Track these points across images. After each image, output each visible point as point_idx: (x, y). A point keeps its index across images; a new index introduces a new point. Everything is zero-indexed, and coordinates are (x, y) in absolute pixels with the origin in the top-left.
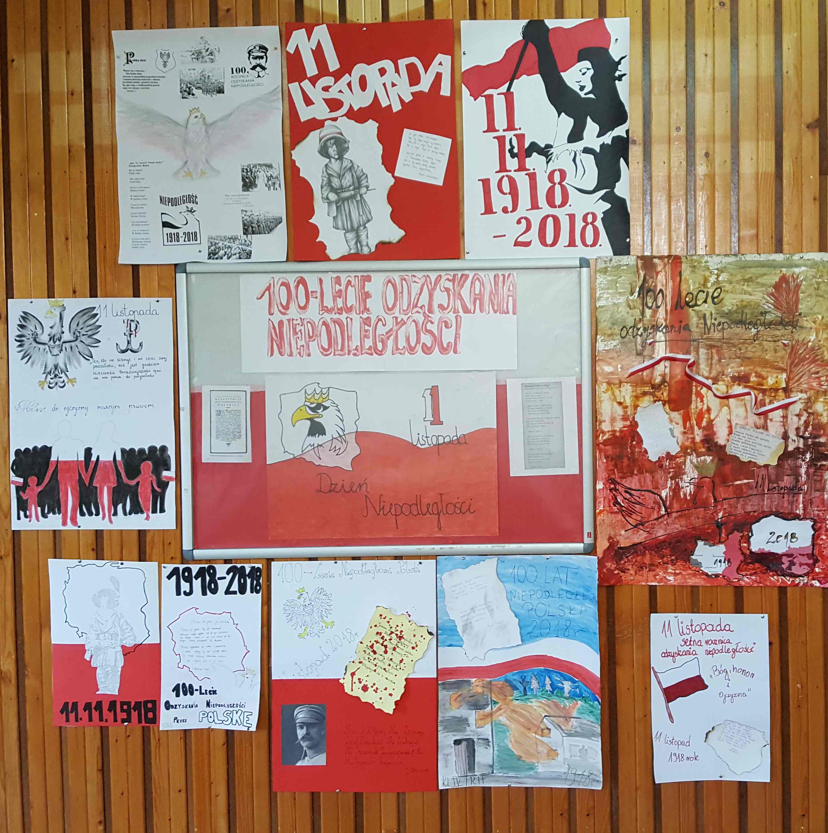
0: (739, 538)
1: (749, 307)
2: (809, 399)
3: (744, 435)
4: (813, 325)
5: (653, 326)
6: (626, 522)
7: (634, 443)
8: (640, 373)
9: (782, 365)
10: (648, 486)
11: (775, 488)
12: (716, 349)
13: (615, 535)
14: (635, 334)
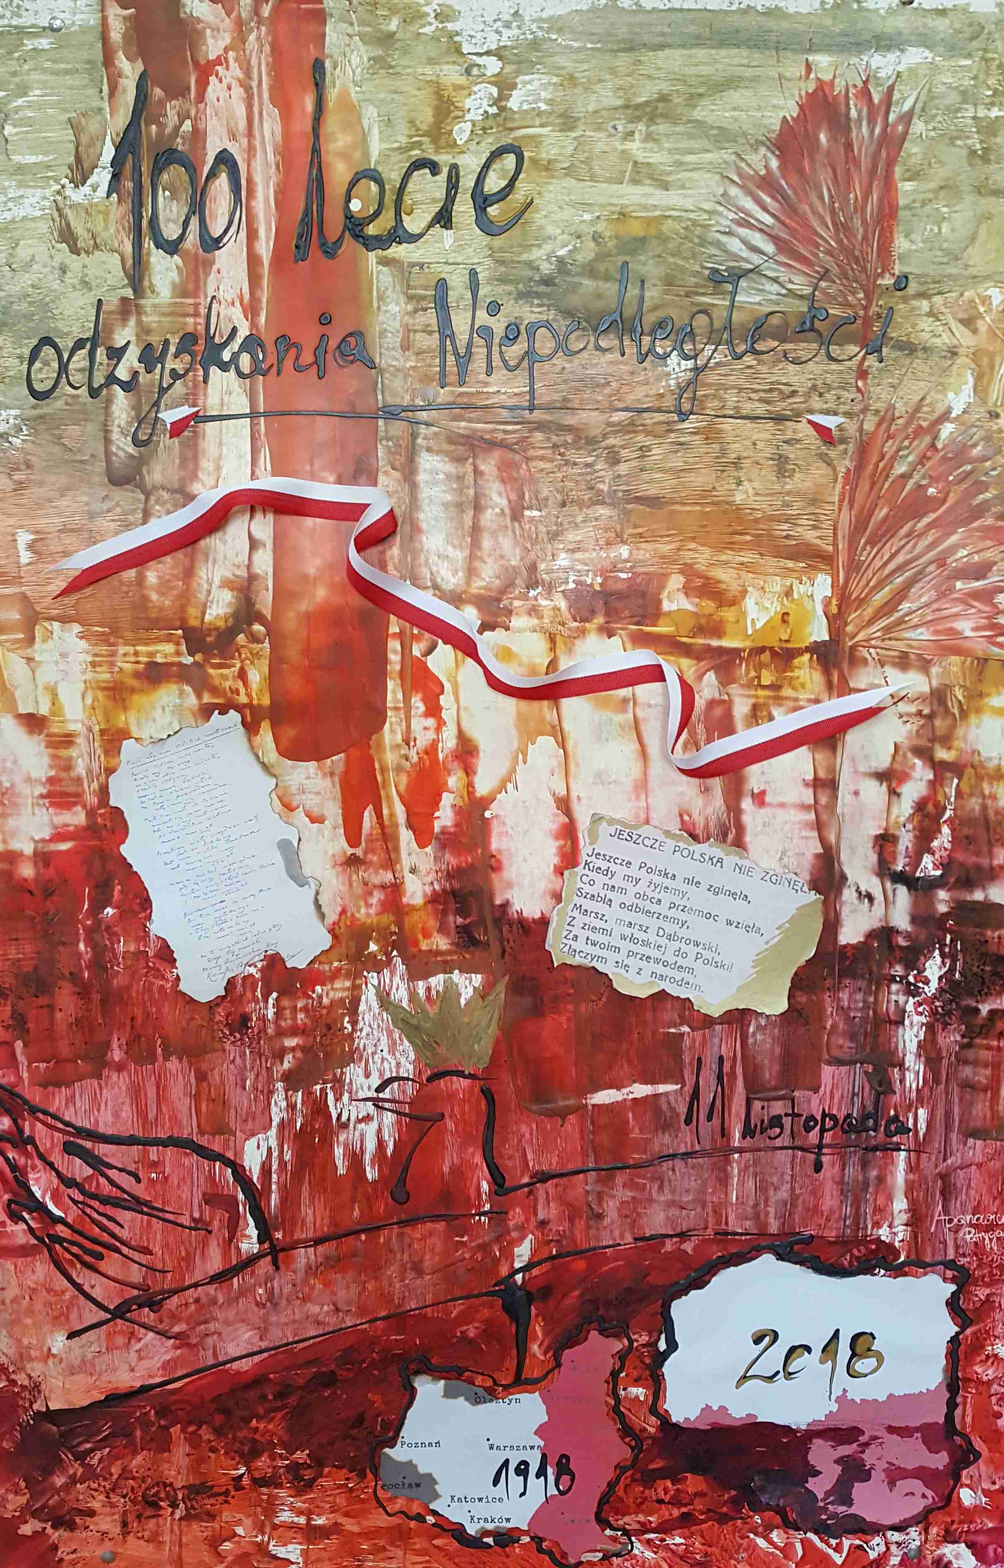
0: (610, 1364)
1: (654, 247)
2: (939, 696)
3: (633, 871)
4: (963, 337)
5: (188, 341)
6: (71, 1292)
7: (109, 911)
8: (131, 574)
9: (811, 536)
10: (175, 1119)
11: (776, 1121)
12: (496, 456)
13: (23, 1356)
14: (99, 379)
